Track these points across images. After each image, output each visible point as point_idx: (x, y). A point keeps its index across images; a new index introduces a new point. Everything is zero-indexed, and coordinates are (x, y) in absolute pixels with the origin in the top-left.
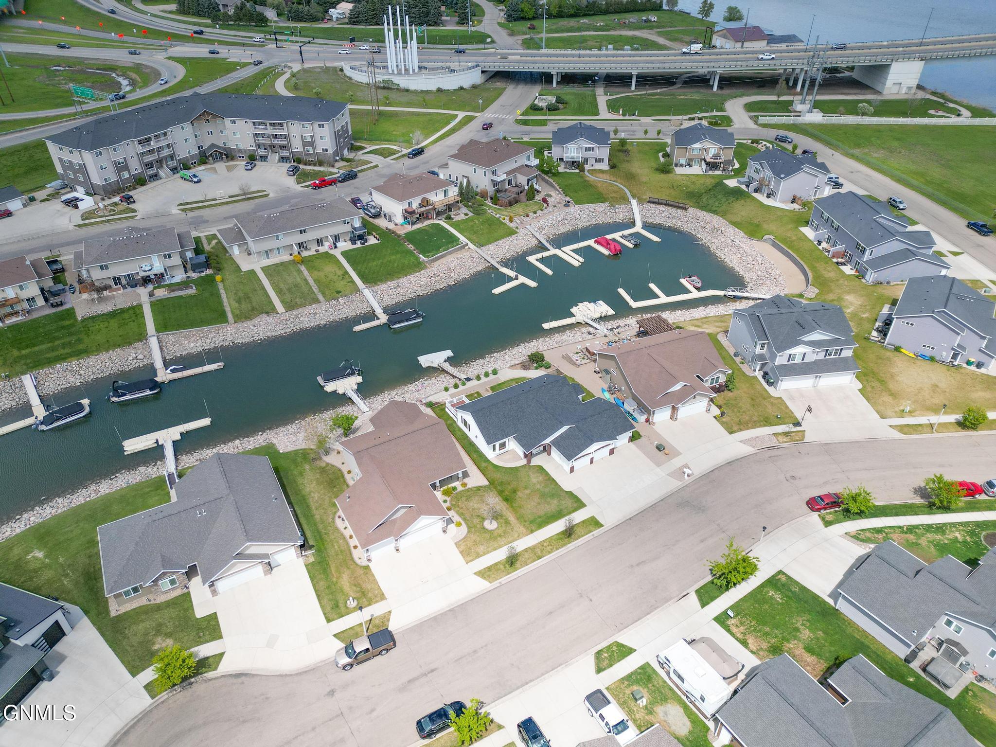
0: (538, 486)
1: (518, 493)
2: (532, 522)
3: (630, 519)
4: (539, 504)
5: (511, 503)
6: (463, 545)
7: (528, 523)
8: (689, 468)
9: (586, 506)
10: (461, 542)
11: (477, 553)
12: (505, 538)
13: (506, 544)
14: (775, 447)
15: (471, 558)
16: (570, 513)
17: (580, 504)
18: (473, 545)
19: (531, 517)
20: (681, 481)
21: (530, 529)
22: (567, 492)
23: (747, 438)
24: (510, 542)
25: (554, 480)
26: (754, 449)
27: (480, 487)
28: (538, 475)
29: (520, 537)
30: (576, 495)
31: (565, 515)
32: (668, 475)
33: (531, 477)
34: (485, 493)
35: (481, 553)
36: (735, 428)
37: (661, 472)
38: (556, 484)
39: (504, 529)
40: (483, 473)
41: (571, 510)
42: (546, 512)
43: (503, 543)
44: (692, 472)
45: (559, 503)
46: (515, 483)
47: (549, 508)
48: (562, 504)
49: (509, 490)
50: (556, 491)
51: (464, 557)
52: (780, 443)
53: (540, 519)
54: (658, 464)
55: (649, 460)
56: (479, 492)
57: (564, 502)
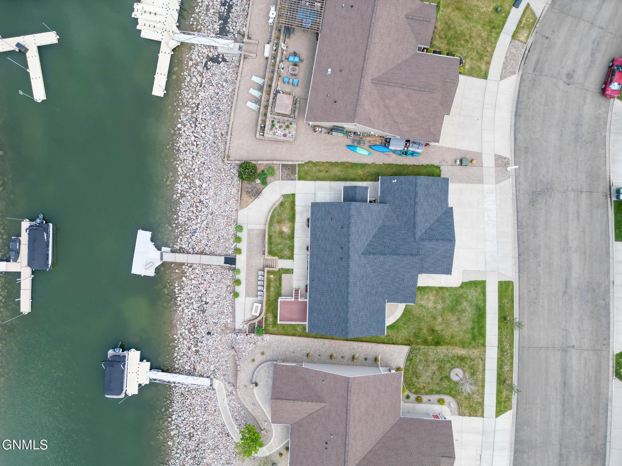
0: (439, 307)
1: (436, 329)
2: (474, 338)
3: (519, 255)
4: (459, 319)
5: (444, 342)
6: (464, 409)
7: (473, 342)
8: (500, 156)
9: (485, 281)
10: (460, 409)
11: (478, 403)
12: (477, 371)
13: (484, 375)
14: (527, 52)
15: (480, 411)
16: (484, 301)
17: (480, 285)
18: (469, 401)
19: (469, 336)
20: (509, 177)
21: (480, 345)
22: (461, 287)
23: (501, 68)
24: (484, 370)
25: (441, 288)
26: (517, 75)
27: (408, 357)
28: (426, 297)
29: (483, 359)
30: (470, 281)
31: (484, 307)
32: (497, 183)
33: (425, 304)
34: (418, 357)
35: (480, 400)
36: (483, 67)
37: (489, 186)
38: (447, 288)
39: (467, 366)
40: (393, 344)
41: (481, 297)
42: (471, 320)
43: (481, 377)
44: (505, 158)
45: (468, 301)
46: (423, 324)
47: (469, 314)
48: (471, 300)
49: (427, 334)
50: (455, 295)
51: (476, 416)
52: (526, 43)
53: (476, 330)
54: (480, 181)
55: (470, 185)
56: (413, 361)
57: (470, 297)
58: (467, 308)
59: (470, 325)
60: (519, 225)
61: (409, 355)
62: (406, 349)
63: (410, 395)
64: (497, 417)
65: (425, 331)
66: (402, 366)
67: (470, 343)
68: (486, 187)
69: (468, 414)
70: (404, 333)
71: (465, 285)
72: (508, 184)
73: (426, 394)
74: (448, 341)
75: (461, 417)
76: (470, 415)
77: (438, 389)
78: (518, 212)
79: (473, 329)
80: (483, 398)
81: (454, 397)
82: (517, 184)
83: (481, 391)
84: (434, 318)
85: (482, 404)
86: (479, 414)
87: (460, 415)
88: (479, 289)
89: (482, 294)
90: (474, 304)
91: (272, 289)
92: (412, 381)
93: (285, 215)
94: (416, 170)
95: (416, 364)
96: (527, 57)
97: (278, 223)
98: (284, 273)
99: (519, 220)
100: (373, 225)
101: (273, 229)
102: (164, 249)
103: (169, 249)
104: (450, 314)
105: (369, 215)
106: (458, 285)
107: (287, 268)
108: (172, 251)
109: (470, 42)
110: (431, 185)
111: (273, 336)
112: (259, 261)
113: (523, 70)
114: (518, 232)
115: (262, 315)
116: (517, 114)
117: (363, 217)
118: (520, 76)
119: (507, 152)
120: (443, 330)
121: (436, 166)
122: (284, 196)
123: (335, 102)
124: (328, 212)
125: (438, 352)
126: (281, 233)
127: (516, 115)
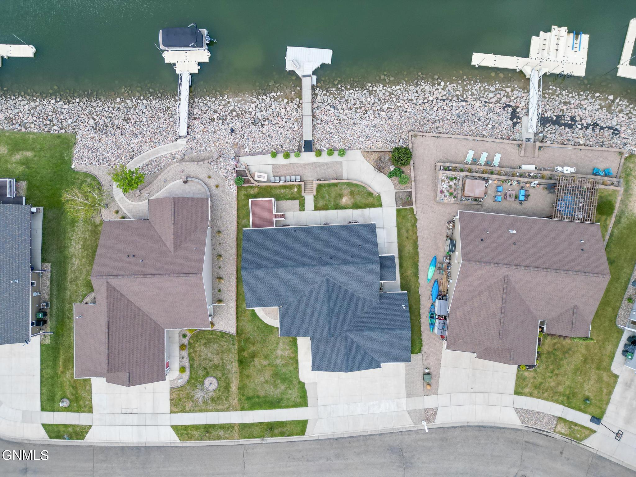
0: (278, 361)
1: (256, 360)
2: (249, 398)
3: (336, 439)
4: (267, 382)
5: (243, 368)
6: (176, 393)
7: (245, 397)
8: (436, 413)
9: (307, 406)
10: (176, 390)
11: (184, 407)
12: (216, 404)
13: (212, 411)
14: (545, 433)
15: (176, 410)
16: (287, 407)
17: (303, 401)
18: (185, 398)
19: (251, 393)
20: (415, 424)
21: (242, 405)
22: (300, 382)
23: (527, 409)
24: (218, 411)
25: (297, 362)
26: (521, 424)
27: (225, 333)
28: (287, 347)
29: (229, 409)
30: (306, 390)
31: (281, 407)
32: (408, 411)
33: (279, 346)
34: (225, 344)
35: (187, 409)
36: (527, 390)
37: (404, 404)
38: (297, 368)
39: (220, 393)
40: (237, 317)
41: (291, 403)
42: (267, 394)
43: (211, 408)
44: (434, 419)
45: (285, 390)
46: (260, 346)
47: (273, 392)
48: (287, 393)
49: (249, 351)
50: (291, 376)
51: (171, 406)
52: (554, 432)
53: (257, 400)
54: (409, 395)
55: (404, 385)
56: (221, 339)
57: (290, 392)
58: (278, 390)
59: (262, 393)
60: (367, 437)
61: (226, 334)
62: (233, 330)
63: (187, 338)
64: (172, 426)
65: (252, 348)
66: (215, 328)
67: (243, 395)
68: (404, 401)
69: (172, 397)
70: (249, 327)
71: (302, 386)
72: (408, 423)
73: (189, 354)
74: (244, 372)
75: (169, 391)
76: (171, 400)
77: (195, 366)
78: (380, 435)
79: (258, 397)
80: (190, 411)
81: (188, 382)
82: (409, 432)
83: (196, 409)
84: (266, 357)
85: (183, 411)
86: (174, 409)
87: (171, 389)
88: (298, 400)
89: (294, 403)
90: (284, 396)
91: (282, 191)
92: (201, 339)
93: (359, 199)
94: (416, 329)
95: (219, 342)
96: (540, 433)
97: (351, 192)
98: (300, 202)
99: (372, 437)
100: (357, 288)
101: (344, 187)
102: (315, 77)
103: (314, 83)
104: (272, 372)
105: (368, 283)
106: (302, 378)
107: (305, 205)
108: (313, 87)
109: (551, 375)
110: (402, 345)
111: (235, 195)
112: (310, 176)
113: (526, 431)
114: (359, 436)
115: (256, 183)
116: (480, 428)
117: (364, 277)
118: (519, 428)
119: (441, 420)
120: (254, 366)
121: (421, 349)
122: (379, 196)
123: (482, 240)
124: (368, 242)
125: (232, 363)
126: (341, 196)
127: (479, 426)
